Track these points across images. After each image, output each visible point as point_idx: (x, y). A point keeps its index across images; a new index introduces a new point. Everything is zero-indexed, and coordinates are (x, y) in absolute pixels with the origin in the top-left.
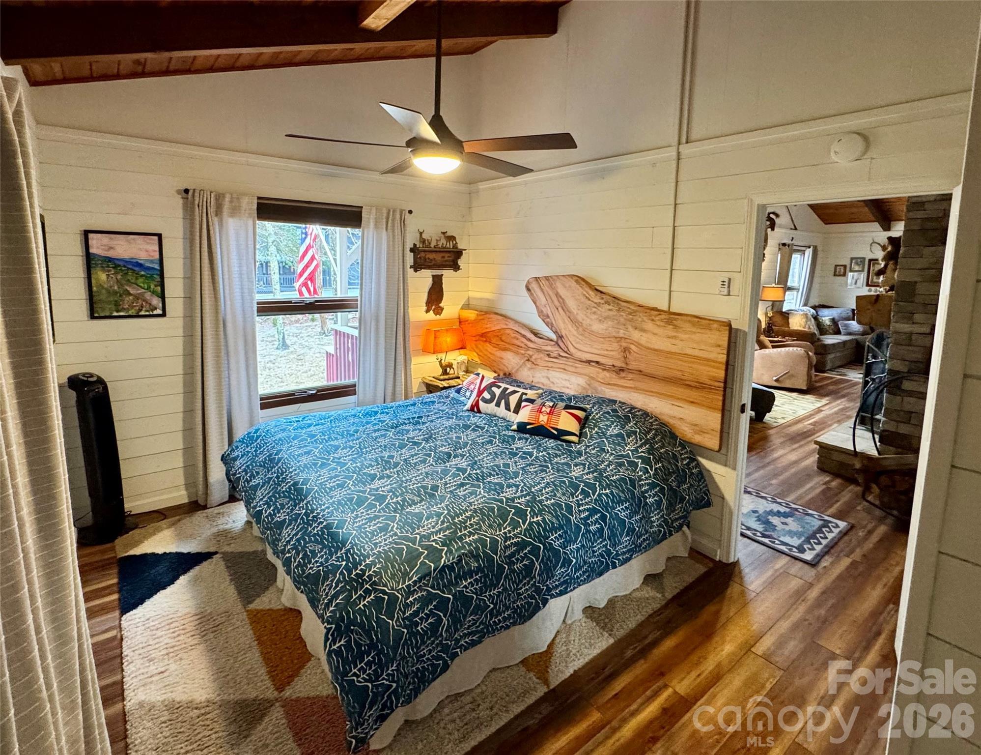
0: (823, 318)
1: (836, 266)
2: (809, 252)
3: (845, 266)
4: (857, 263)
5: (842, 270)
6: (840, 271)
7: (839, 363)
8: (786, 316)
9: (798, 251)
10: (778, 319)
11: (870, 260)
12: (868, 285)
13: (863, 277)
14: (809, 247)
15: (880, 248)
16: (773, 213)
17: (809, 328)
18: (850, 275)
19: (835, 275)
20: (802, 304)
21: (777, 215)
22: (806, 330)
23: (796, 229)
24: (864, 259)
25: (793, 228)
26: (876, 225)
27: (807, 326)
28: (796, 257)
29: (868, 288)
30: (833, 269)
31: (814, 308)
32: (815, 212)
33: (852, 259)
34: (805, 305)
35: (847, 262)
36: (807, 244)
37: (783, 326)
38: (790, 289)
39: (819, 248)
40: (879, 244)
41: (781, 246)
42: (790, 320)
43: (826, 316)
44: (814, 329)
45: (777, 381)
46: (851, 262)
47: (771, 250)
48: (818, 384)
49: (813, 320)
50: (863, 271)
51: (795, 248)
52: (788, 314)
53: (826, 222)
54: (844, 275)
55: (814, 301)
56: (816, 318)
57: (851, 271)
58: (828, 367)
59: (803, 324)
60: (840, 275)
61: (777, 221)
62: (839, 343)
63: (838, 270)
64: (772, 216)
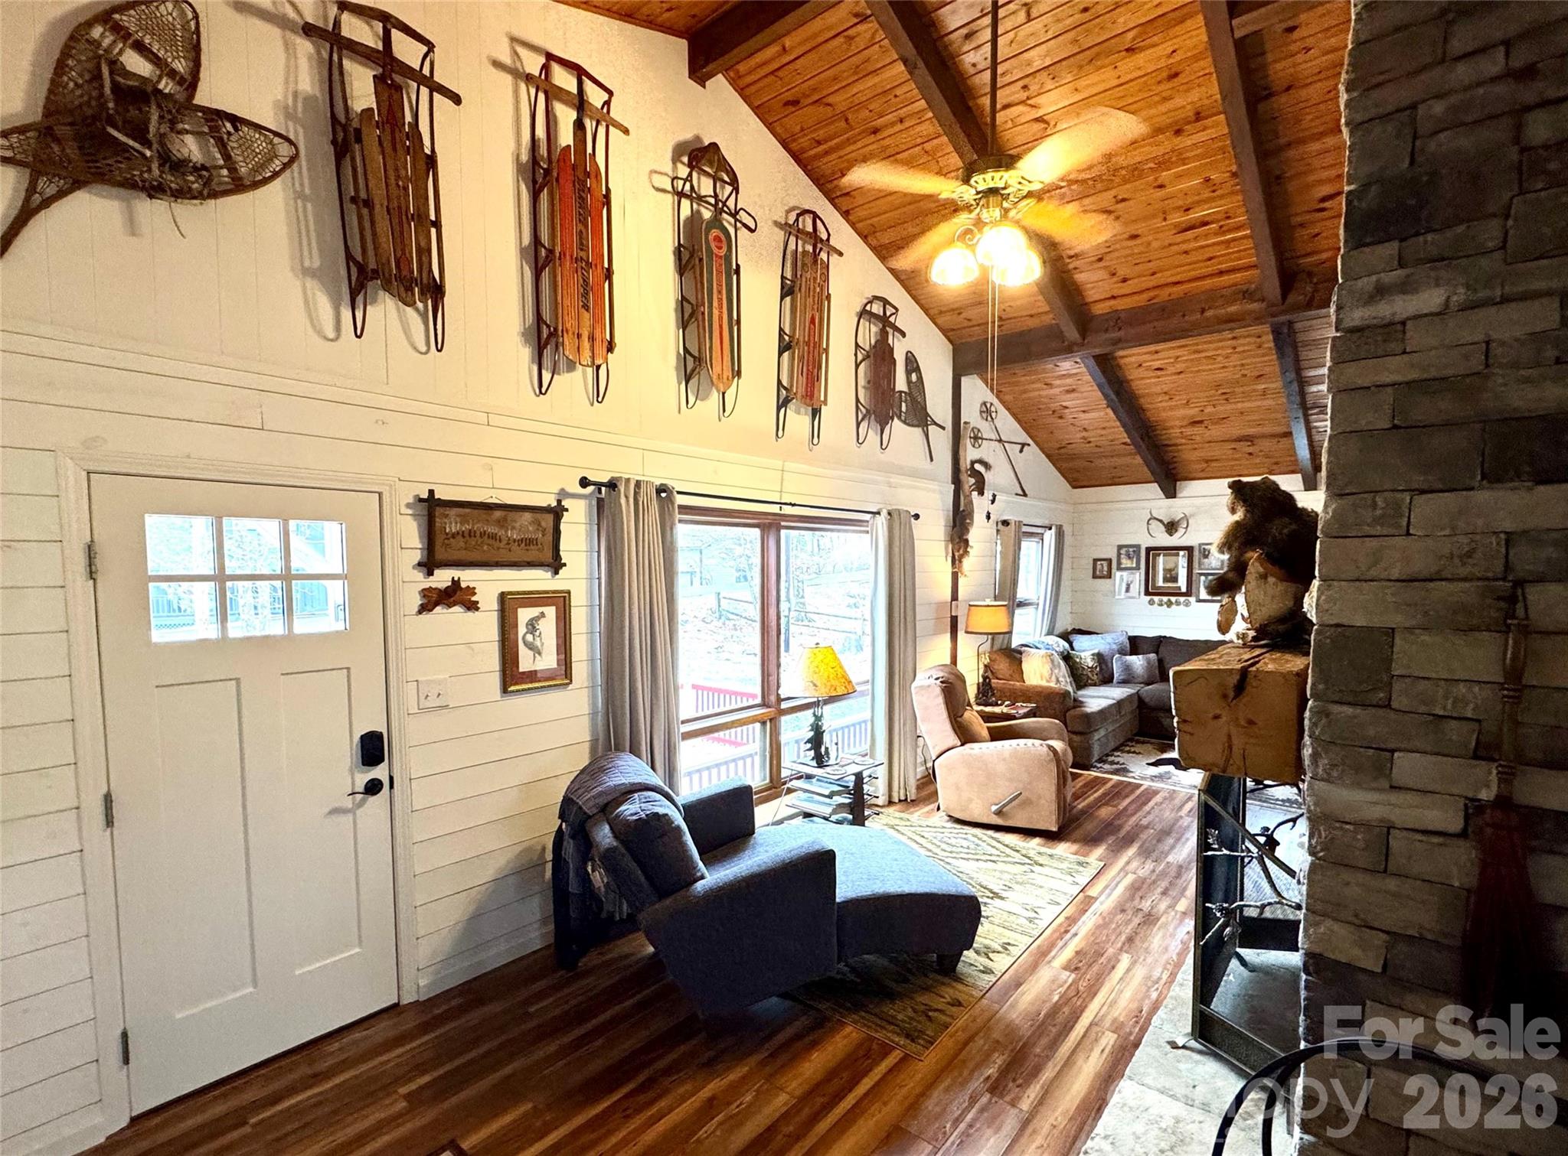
0: (1083, 655)
1: (1095, 561)
2: (1050, 536)
3: (1110, 561)
4: (1129, 557)
5: (1106, 569)
6: (1102, 570)
7: (1112, 745)
8: (1014, 656)
9: (1032, 534)
10: (1003, 666)
11: (1148, 550)
12: (1147, 593)
13: (1138, 578)
14: (1050, 529)
15: (1163, 528)
16: (981, 462)
17: (1058, 681)
18: (1118, 574)
19: (1095, 577)
20: (1044, 632)
21: (987, 466)
22: (1053, 685)
23: (1025, 495)
24: (1138, 547)
25: (1021, 492)
26: (1155, 487)
27: (1054, 678)
28: (1029, 547)
29: (1149, 598)
30: (1091, 567)
31: (1065, 636)
32: (1054, 464)
33: (1120, 547)
34: (1050, 633)
35: (1112, 554)
36: (1046, 523)
37: (1011, 678)
38: (1021, 604)
39: (1067, 529)
40: (1161, 521)
41: (1000, 526)
42: (1024, 666)
43: (1086, 649)
44: (1066, 684)
45: (999, 813)
46: (1119, 555)
47: (980, 533)
48: (1081, 805)
49: (1062, 663)
50: (1138, 568)
51: (1025, 529)
52: (1021, 653)
53: (1076, 484)
54: (1109, 576)
55: (1065, 623)
56: (1067, 658)
57: (1119, 569)
58: (1096, 754)
59: (1046, 674)
60: (1100, 577)
61: (988, 476)
62: (1111, 706)
63: (1099, 567)
64: (977, 467)
